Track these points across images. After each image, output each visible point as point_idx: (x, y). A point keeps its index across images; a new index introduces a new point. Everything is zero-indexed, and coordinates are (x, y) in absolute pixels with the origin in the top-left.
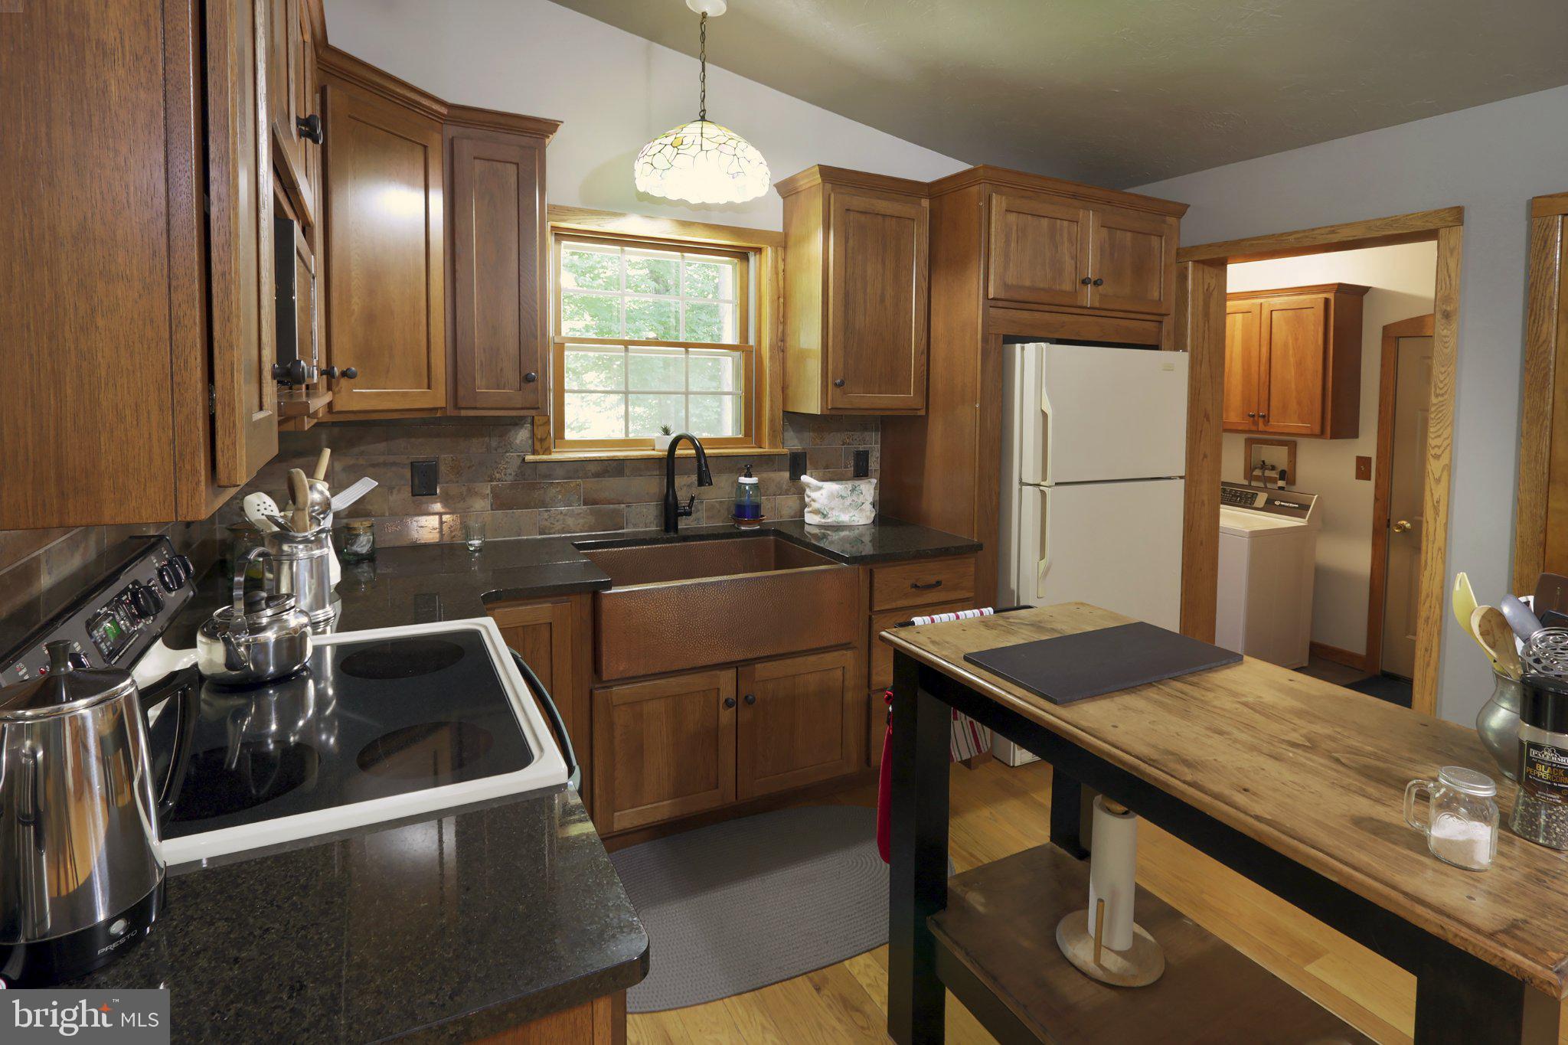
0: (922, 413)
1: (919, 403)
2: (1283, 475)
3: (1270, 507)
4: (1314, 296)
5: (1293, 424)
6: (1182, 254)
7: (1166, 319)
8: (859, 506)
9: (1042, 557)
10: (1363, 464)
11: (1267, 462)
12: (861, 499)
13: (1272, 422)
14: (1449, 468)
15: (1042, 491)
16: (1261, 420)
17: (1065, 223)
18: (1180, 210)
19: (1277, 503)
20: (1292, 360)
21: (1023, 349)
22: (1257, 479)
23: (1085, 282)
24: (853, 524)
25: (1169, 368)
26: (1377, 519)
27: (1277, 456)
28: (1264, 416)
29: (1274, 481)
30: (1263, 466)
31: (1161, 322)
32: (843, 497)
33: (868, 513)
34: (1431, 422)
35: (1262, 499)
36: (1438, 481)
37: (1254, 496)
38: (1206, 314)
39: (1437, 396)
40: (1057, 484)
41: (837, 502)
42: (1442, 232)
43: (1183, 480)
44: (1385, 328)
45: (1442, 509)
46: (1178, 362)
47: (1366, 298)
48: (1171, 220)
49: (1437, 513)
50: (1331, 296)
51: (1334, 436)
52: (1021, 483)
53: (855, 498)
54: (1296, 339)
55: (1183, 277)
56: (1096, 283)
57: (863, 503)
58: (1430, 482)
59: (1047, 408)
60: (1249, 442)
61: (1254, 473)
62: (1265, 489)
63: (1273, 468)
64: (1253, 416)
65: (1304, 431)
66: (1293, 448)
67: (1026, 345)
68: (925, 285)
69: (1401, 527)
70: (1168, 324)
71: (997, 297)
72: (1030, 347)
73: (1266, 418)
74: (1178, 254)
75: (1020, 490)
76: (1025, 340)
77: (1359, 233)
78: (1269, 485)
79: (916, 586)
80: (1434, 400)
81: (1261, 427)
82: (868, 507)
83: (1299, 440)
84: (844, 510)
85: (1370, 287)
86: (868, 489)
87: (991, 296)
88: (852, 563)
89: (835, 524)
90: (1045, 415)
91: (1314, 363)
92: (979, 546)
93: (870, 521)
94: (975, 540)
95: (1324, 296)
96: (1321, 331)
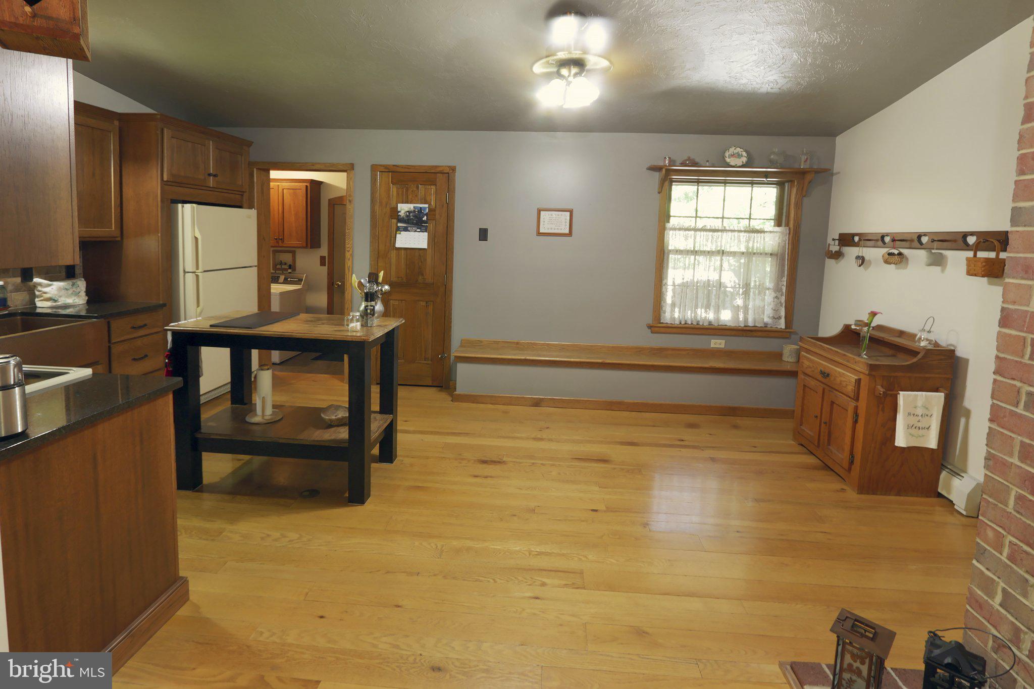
0: (119, 239)
1: (118, 233)
2: (290, 267)
3: (286, 282)
4: (301, 184)
5: (294, 242)
6: (251, 164)
7: (245, 194)
8: (77, 294)
9: (198, 306)
10: (322, 259)
11: (283, 262)
12: (78, 290)
13: (285, 242)
14: (352, 255)
15: (196, 275)
16: (280, 241)
17: (200, 146)
18: (249, 144)
19: (289, 280)
20: (293, 213)
21: (183, 207)
22: (279, 269)
23: (209, 175)
24: (76, 304)
25: (248, 217)
26: (328, 283)
27: (287, 258)
28: (281, 239)
29: (286, 270)
30: (281, 263)
31: (242, 195)
32: (67, 289)
33: (84, 298)
34: (347, 239)
35: (282, 278)
36: (349, 260)
37: (278, 277)
38: (262, 193)
39: (348, 229)
40: (205, 271)
41: (63, 292)
42: (348, 171)
43: (256, 267)
44: (329, 200)
45: (351, 269)
46: (252, 214)
47: (322, 186)
48: (246, 148)
49: (349, 271)
50: (308, 185)
51: (311, 247)
52: (185, 272)
53: (74, 289)
54: (295, 203)
55: (252, 175)
56: (215, 176)
57: (80, 292)
58: (347, 260)
59: (199, 236)
60: (275, 252)
61: (277, 267)
62: (283, 274)
63: (285, 264)
64: (277, 239)
65: (299, 246)
66: (294, 253)
67: (185, 205)
68: (118, 169)
69: (338, 285)
70: (246, 196)
71: (169, 180)
72: (188, 206)
73: (282, 240)
74: (249, 164)
75: (184, 275)
76: (184, 202)
77: (322, 167)
78: (285, 272)
79: (133, 328)
80: (347, 231)
81: (280, 244)
82: (83, 294)
83: (298, 250)
84: (68, 296)
85: (323, 182)
86: (82, 284)
87: (165, 178)
88: (99, 319)
89: (63, 305)
90: (196, 239)
91: (302, 214)
92: (164, 305)
93: (85, 302)
94: (161, 302)
95: (306, 184)
96: (305, 200)
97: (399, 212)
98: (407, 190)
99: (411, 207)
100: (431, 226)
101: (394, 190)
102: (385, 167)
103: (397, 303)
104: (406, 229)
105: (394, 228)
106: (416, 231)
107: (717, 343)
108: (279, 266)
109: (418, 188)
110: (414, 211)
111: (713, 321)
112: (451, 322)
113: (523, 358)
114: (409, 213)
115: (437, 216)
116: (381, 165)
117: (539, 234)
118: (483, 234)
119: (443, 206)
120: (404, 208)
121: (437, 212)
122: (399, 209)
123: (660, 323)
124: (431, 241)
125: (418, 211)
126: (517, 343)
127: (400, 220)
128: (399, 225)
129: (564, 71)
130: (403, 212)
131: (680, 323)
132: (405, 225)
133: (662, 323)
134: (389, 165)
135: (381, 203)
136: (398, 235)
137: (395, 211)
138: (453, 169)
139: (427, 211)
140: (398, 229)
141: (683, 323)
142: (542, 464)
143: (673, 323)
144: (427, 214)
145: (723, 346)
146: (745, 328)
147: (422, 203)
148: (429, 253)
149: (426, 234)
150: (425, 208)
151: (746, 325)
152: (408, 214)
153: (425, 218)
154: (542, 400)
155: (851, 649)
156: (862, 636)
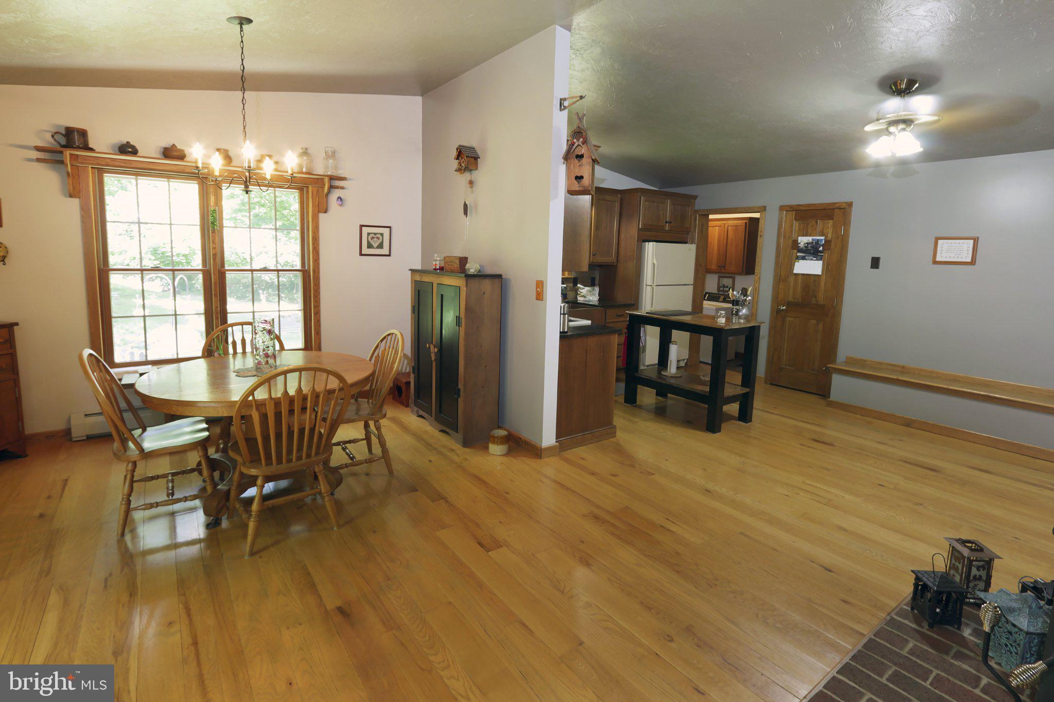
0: (616, 264)
1: (615, 261)
4: (742, 221)
5: (733, 269)
6: (696, 212)
7: (689, 233)
8: (595, 294)
12: (595, 292)
13: (726, 269)
14: (759, 279)
15: (653, 287)
17: (661, 203)
18: (695, 197)
20: (734, 245)
21: (648, 244)
22: (722, 291)
23: (666, 222)
24: (593, 299)
25: (690, 250)
27: (728, 282)
28: (724, 267)
29: (727, 291)
30: (724, 286)
32: (591, 292)
33: (597, 297)
35: (722, 298)
36: (757, 282)
37: (717, 297)
38: (702, 232)
39: (758, 258)
40: (657, 285)
41: (589, 293)
42: (761, 212)
43: (693, 286)
46: (693, 247)
48: (692, 200)
50: (747, 221)
51: (746, 274)
53: (593, 292)
54: (736, 238)
55: (695, 220)
56: (670, 223)
58: (755, 283)
59: (655, 262)
60: (720, 277)
61: (720, 289)
62: (723, 295)
63: (727, 287)
65: (737, 272)
66: (733, 277)
68: (618, 223)
70: (690, 235)
71: (642, 227)
72: (651, 244)
74: (694, 212)
75: (646, 287)
76: (649, 241)
77: (743, 210)
78: (725, 293)
79: (617, 316)
81: (723, 271)
82: (597, 295)
83: (736, 276)
84: (591, 295)
86: (597, 289)
87: (640, 227)
88: (602, 307)
89: (588, 300)
90: (654, 265)
91: (741, 246)
92: (634, 305)
93: (598, 300)
94: (633, 303)
95: (745, 221)
96: (744, 234)
97: (800, 243)
98: (807, 226)
99: (809, 239)
100: (826, 255)
101: (796, 225)
102: (791, 207)
103: (791, 319)
104: (803, 258)
105: (794, 257)
106: (812, 260)
108: (722, 289)
109: (817, 223)
110: (812, 243)
112: (838, 340)
113: (895, 377)
114: (808, 245)
115: (833, 246)
116: (787, 206)
117: (935, 262)
118: (875, 263)
119: (838, 237)
120: (803, 240)
121: (833, 243)
122: (799, 241)
124: (826, 268)
125: (816, 243)
126: (903, 367)
127: (800, 251)
128: (798, 254)
129: (892, 129)
130: (802, 244)
132: (803, 255)
134: (794, 205)
135: (785, 236)
136: (796, 263)
137: (796, 242)
138: (850, 205)
139: (823, 242)
140: (798, 258)
142: (866, 455)
144: (823, 245)
147: (820, 236)
148: (824, 277)
149: (821, 262)
150: (822, 240)
152: (806, 245)
153: (821, 249)
154: (914, 421)
155: (954, 552)
156: (966, 546)
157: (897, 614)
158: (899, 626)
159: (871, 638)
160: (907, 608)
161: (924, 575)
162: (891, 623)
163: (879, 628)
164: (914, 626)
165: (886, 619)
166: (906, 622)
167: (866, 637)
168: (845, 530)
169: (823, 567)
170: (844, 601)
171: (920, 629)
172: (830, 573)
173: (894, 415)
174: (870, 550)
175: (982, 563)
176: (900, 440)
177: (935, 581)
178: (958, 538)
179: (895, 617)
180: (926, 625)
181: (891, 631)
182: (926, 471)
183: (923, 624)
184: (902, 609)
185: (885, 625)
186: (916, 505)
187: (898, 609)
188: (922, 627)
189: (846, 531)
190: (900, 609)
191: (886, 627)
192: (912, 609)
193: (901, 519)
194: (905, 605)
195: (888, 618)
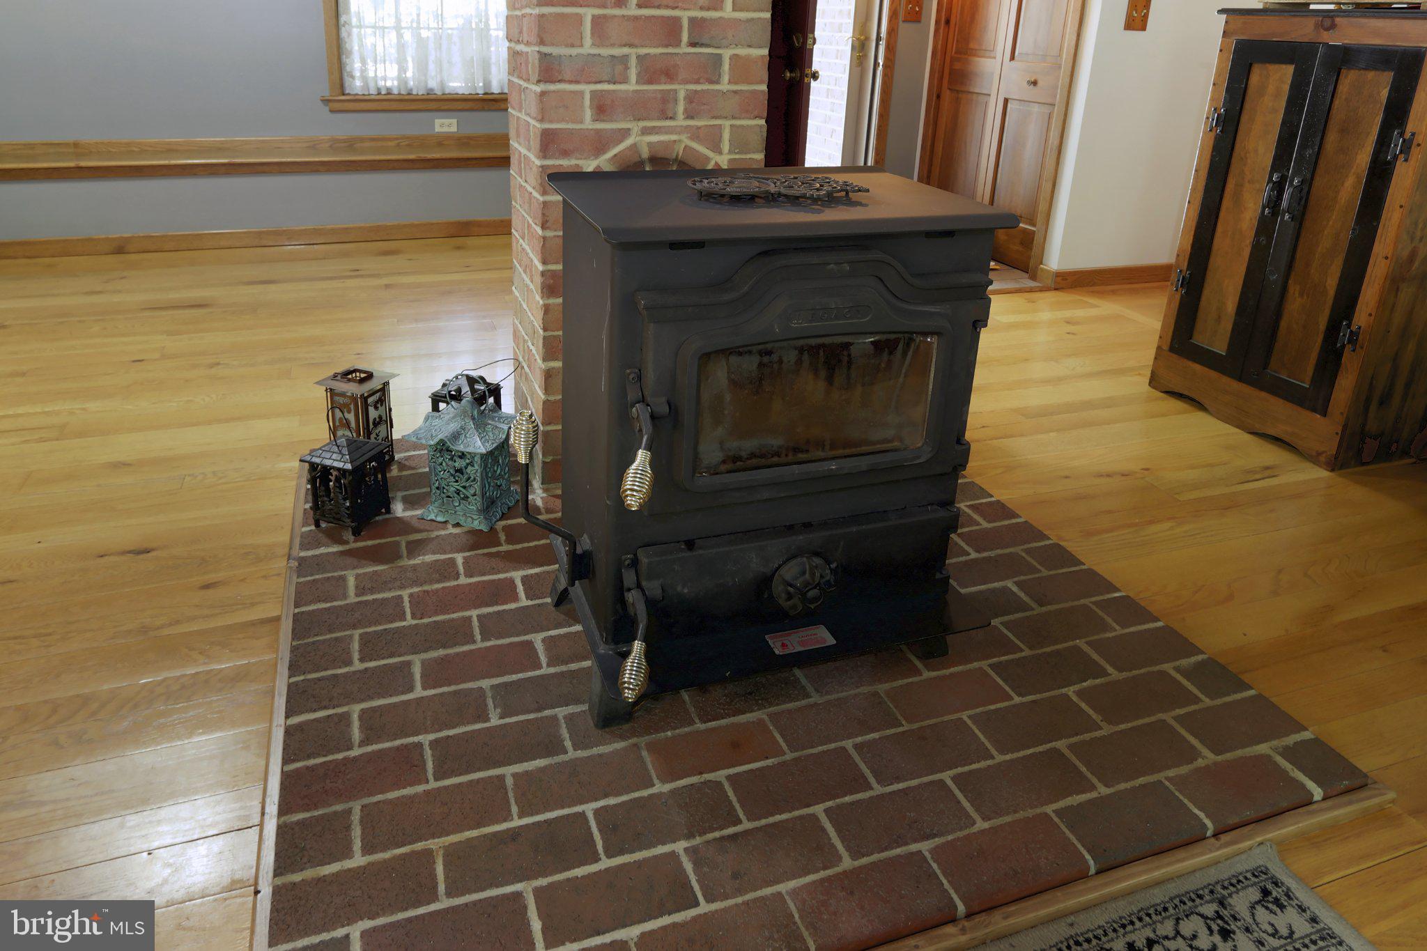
107: (446, 125)
111: (436, 88)
123: (344, 94)
131: (379, 94)
133: (349, 94)
141: (383, 92)
143: (366, 93)
145: (454, 129)
146: (486, 97)
151: (487, 91)
154: (128, 240)
155: (337, 398)
156: (349, 380)
157: (303, 547)
158: (318, 564)
159: (294, 615)
160: (308, 529)
161: (323, 455)
162: (303, 566)
163: (293, 589)
164: (335, 549)
165: (291, 568)
166: (323, 550)
167: (283, 618)
168: (125, 464)
169: (130, 552)
170: (207, 587)
171: (347, 547)
172: (149, 554)
173: (90, 240)
174: (189, 475)
175: (378, 395)
176: (122, 278)
177: (343, 455)
178: (331, 373)
179: (303, 554)
180: (348, 535)
181: (314, 580)
182: (193, 311)
183: (344, 538)
184: (303, 536)
185: (298, 578)
186: (211, 367)
187: (297, 541)
188: (346, 542)
189: (129, 465)
190: (301, 537)
191: (302, 580)
192: (317, 525)
193: (203, 400)
194: (303, 526)
195: (295, 564)
